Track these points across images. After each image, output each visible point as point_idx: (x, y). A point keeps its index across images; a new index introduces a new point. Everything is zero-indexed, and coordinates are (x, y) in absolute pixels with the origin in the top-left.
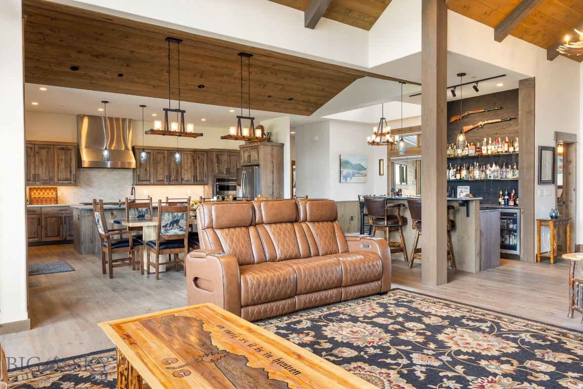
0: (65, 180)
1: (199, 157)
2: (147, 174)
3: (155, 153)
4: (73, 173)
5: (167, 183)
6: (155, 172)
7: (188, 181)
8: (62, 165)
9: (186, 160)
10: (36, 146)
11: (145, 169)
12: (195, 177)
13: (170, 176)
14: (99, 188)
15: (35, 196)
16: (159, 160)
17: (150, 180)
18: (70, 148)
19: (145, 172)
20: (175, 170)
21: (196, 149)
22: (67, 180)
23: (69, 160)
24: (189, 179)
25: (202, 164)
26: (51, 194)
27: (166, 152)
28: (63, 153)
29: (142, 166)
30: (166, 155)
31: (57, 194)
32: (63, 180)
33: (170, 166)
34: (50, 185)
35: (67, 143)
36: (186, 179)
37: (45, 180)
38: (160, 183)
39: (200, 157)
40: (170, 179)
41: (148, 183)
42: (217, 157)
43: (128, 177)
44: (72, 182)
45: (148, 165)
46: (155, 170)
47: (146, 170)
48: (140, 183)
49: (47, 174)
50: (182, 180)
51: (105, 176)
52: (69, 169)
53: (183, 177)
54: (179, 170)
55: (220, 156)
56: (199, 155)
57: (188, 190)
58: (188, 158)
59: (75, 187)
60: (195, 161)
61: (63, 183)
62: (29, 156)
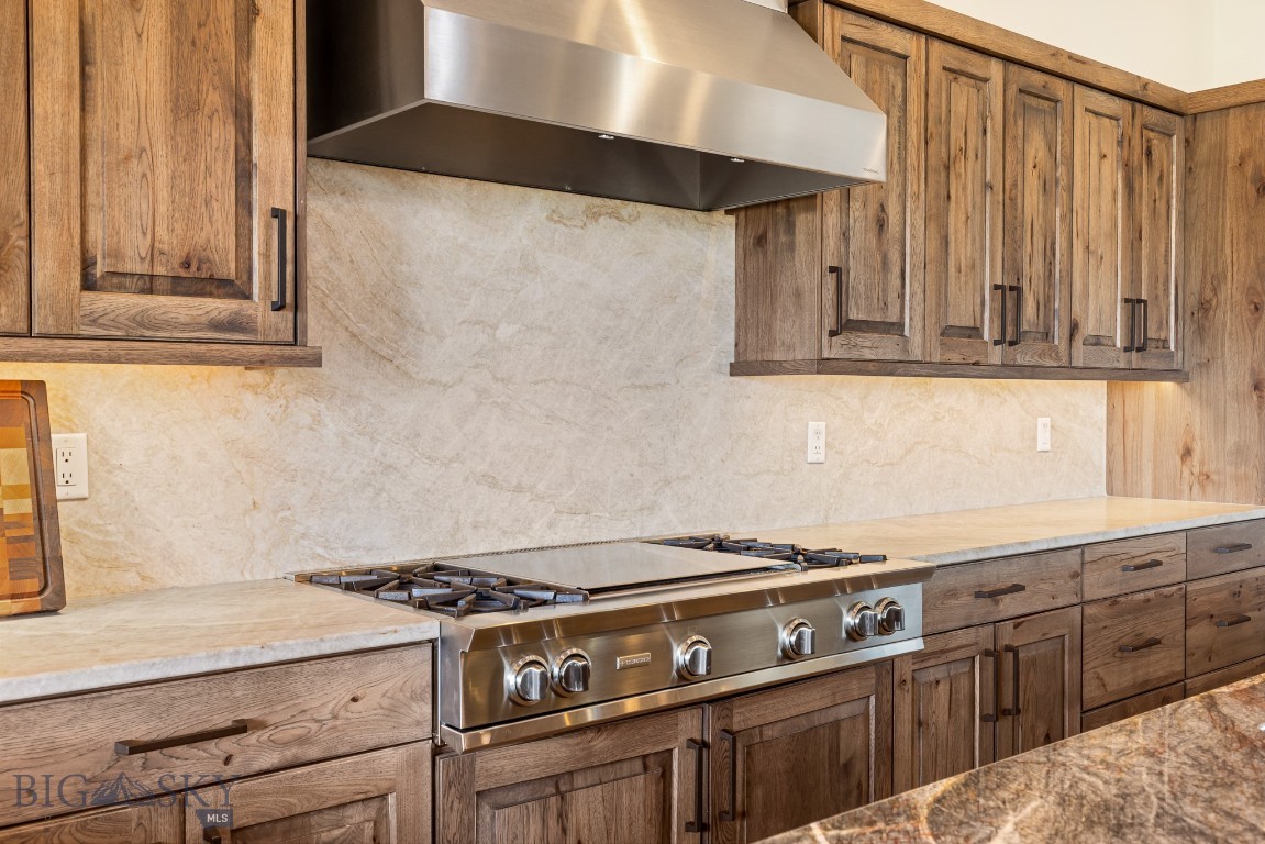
0: (179, 286)
1: (1149, 153)
2: (884, 263)
3: (935, 65)
4: (271, 190)
5: (996, 355)
6: (933, 247)
7: (1099, 342)
11: (873, 208)
13: (1013, 295)
14: (480, 396)
16: (956, 136)
17: (899, 328)
19: (872, 239)
20: (1038, 244)
21: (1142, 85)
22: (195, 279)
24: (1108, 327)
25: (1161, 205)
27: (999, 73)
30: (996, 107)
32: (148, 285)
33: (1012, 202)
36: (1089, 328)
38: (958, 351)
39: (1155, 155)
40: (1015, 323)
41: (886, 348)
44: (258, 307)
46: (932, 227)
47: (881, 224)
50: (1074, 328)
52: (222, 134)
53: (1076, 309)
54: (1062, 243)
56: (1152, 135)
57: (1041, 421)
58: (1104, 151)
59: (253, 388)
60: (1137, 185)
61: (142, 320)
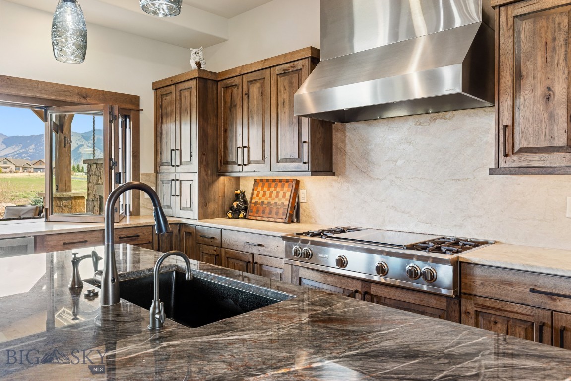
0: (290, 160)
2: (552, 115)
10: (244, 76)
11: (541, 91)
19: (541, 107)
26: (282, 197)
28: (286, 85)
31: (296, 198)
32: (286, 161)
37: (258, 162)
41: (558, 160)
44: (301, 164)
45: (560, 74)
47: (547, 98)
48: (511, 162)
52: (296, 128)
59: (335, 180)
61: (284, 167)
62: (235, 106)
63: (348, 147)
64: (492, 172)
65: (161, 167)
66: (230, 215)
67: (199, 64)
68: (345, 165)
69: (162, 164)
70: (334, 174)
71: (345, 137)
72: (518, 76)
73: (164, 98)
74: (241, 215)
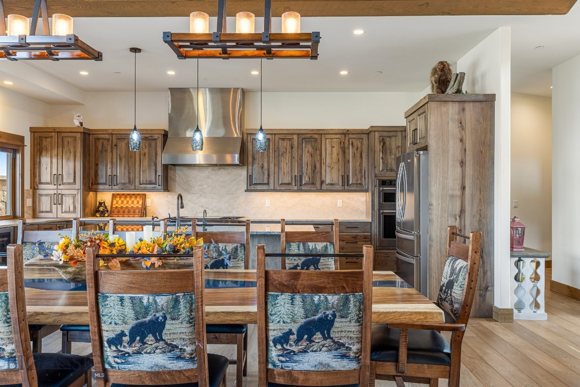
0: (149, 184)
1: (352, 144)
2: (263, 173)
3: (277, 139)
4: (159, 173)
5: (296, 188)
6: (276, 170)
7: (332, 184)
8: (145, 163)
9: (329, 148)
10: (114, 135)
11: (260, 165)
12: (345, 179)
13: (301, 177)
14: (201, 195)
15: (117, 205)
16: (283, 150)
17: (268, 184)
18: (156, 137)
19: (260, 170)
20: (310, 167)
21: (348, 130)
22: (151, 183)
23: (154, 155)
24: (335, 181)
25: (358, 155)
26: (136, 203)
27: (295, 137)
28: (147, 145)
29: (257, 161)
30: (296, 143)
31: (144, 204)
32: (146, 184)
33: (301, 160)
34: (130, 190)
35: (152, 130)
36: (328, 182)
37: (124, 184)
38: (285, 187)
39: (355, 144)
40: (301, 181)
41: (265, 187)
42: (383, 142)
43: (242, 178)
44: (157, 186)
45: (266, 160)
46: (276, 167)
47: (262, 167)
48: (252, 187)
49: (127, 174)
50: (322, 182)
51: (209, 177)
52: (153, 168)
53: (323, 178)
54: (318, 166)
55: (387, 140)
56: (353, 140)
57: (338, 201)
58: (333, 145)
59: (169, 194)
60: (347, 151)
61: (145, 188)
62: (106, 151)
63: (177, 178)
64: (246, 191)
65: (39, 185)
66: (98, 215)
67: (81, 124)
68: (175, 187)
69: (41, 183)
70: (169, 191)
71: (176, 173)
72: (254, 159)
73: (44, 139)
74: (106, 215)
